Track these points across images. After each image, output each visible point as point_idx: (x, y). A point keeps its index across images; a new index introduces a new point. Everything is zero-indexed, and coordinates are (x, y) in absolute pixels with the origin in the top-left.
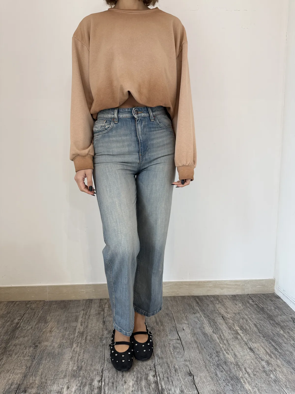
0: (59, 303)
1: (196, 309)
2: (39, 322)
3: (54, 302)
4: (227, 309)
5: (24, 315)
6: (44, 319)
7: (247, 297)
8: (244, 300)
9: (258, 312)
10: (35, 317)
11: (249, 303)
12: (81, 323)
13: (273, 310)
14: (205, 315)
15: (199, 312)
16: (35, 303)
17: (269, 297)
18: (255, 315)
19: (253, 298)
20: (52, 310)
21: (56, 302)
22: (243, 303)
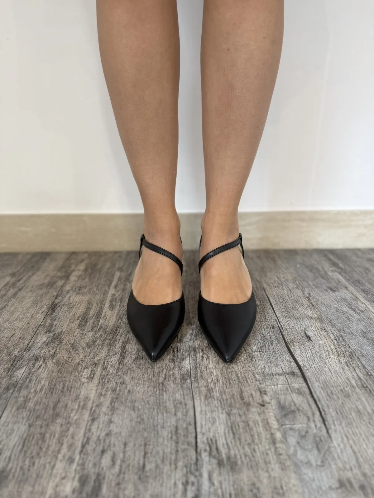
1: (334, 277)
15: (346, 288)
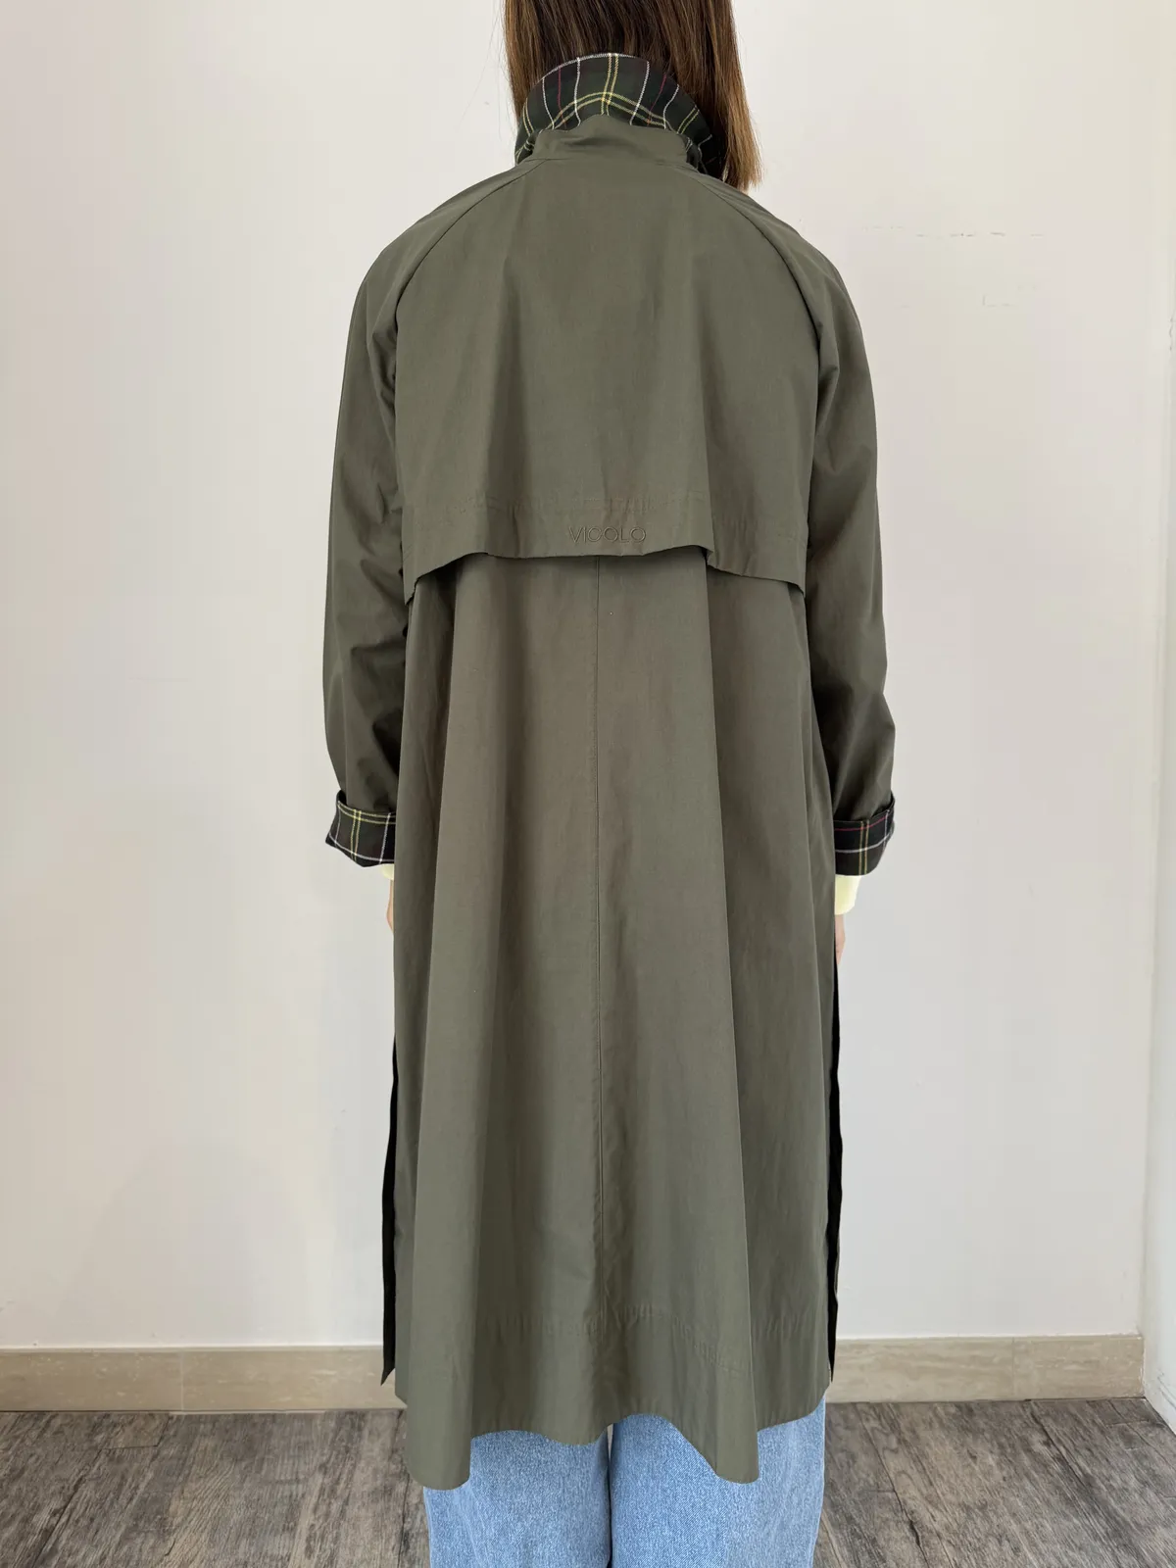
0: (228, 1427)
2: (136, 1525)
3: (205, 1423)
4: (931, 1484)
5: (76, 1488)
6: (158, 1513)
7: (1020, 1416)
8: (1009, 1435)
9: (1069, 1502)
10: (123, 1500)
11: (1029, 1451)
12: (308, 1540)
13: (1136, 1491)
14: (836, 1512)
16: (130, 1423)
17: (1116, 1422)
18: (1052, 1519)
19: (1050, 1425)
20: (195, 1466)
21: (215, 1419)
22: (1001, 1446)
